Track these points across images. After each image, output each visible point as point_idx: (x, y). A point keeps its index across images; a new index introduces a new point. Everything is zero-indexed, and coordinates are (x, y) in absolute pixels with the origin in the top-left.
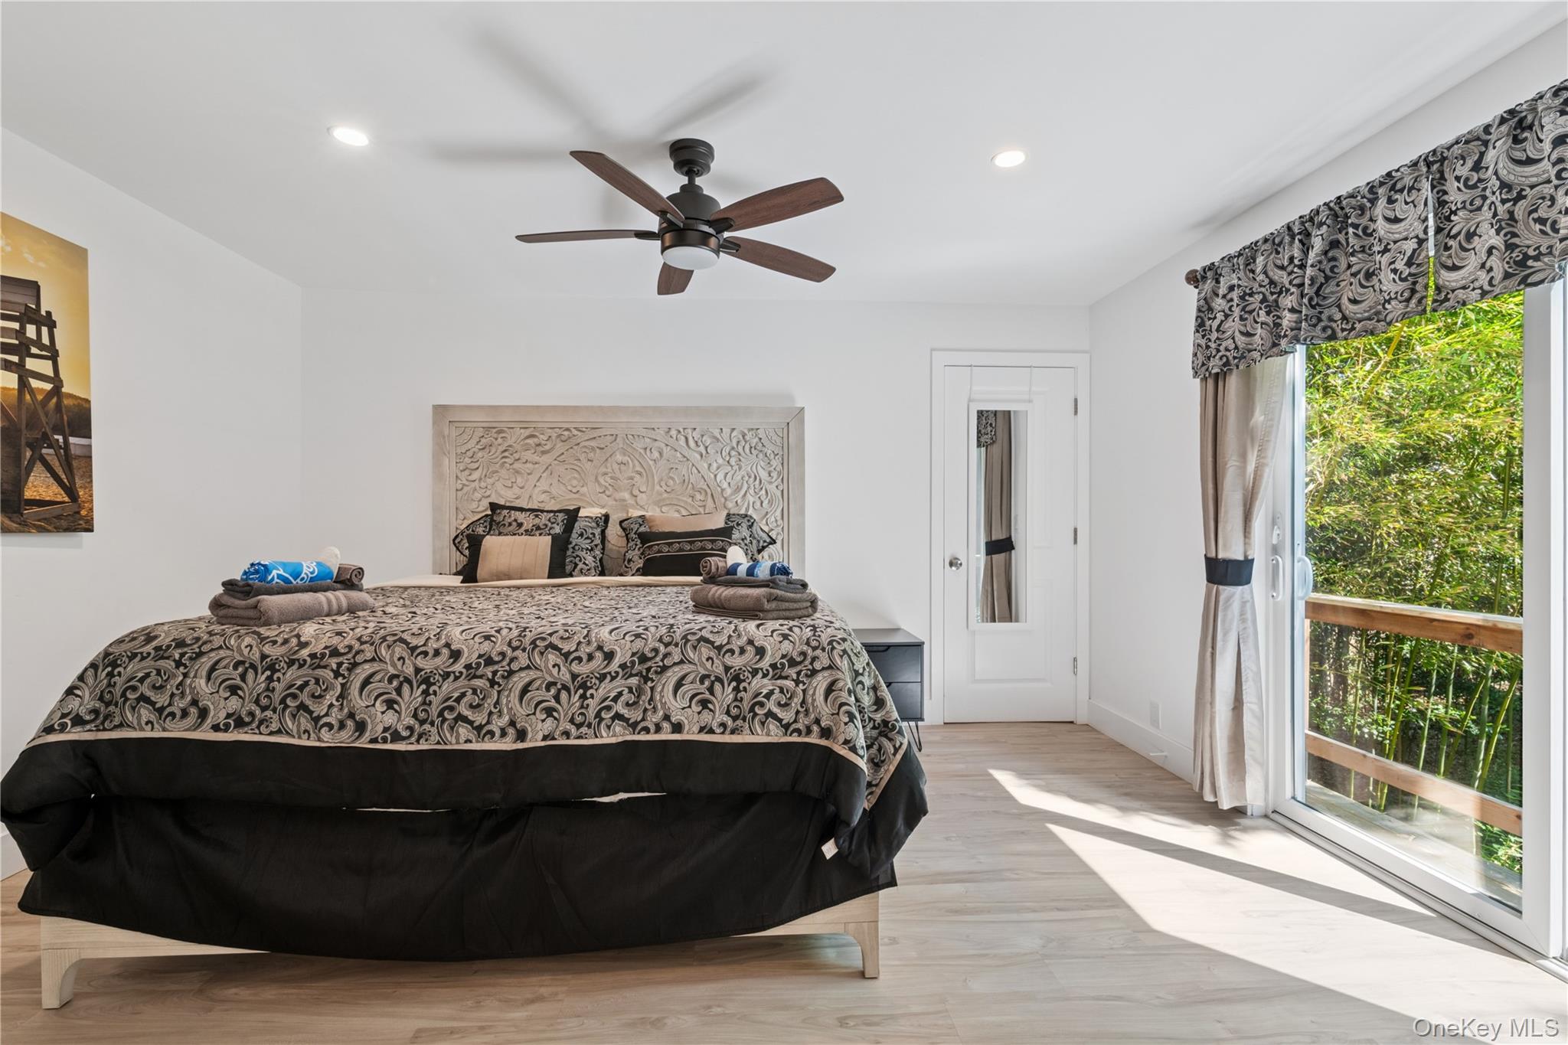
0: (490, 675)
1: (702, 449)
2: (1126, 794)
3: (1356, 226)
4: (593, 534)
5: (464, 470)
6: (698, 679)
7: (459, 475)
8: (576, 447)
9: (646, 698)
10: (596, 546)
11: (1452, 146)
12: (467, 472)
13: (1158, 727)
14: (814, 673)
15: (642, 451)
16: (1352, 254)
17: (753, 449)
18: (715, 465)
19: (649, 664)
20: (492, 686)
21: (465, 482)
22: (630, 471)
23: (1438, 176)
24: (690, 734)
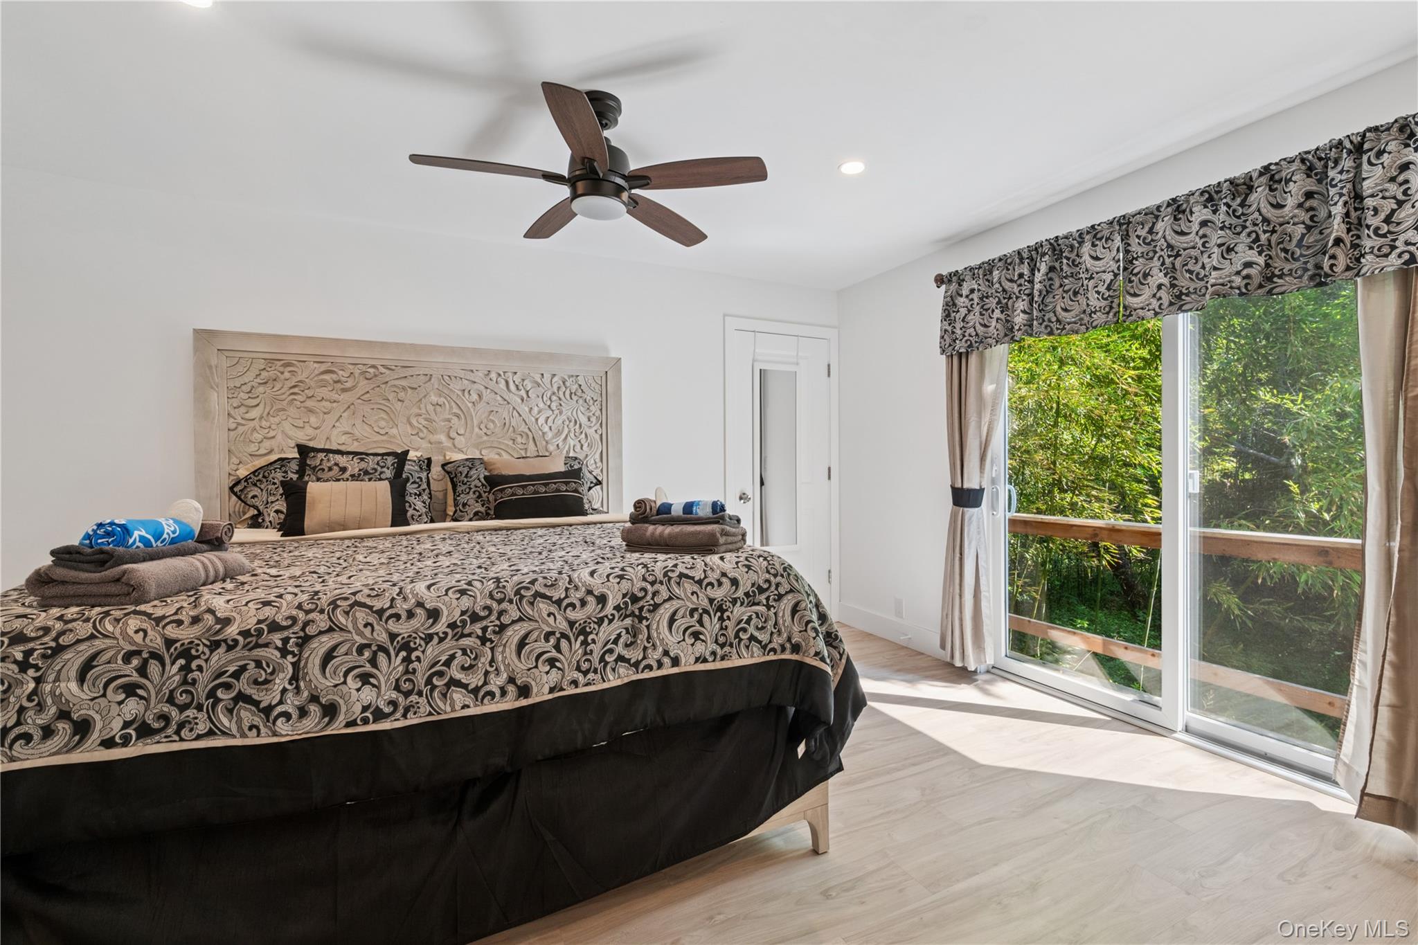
0: (480, 632)
1: (523, 393)
2: (899, 671)
3: (1068, 259)
4: (420, 478)
5: (239, 407)
6: (688, 613)
7: (232, 412)
8: (383, 386)
9: (642, 637)
10: (424, 490)
11: (1136, 215)
12: (243, 409)
13: (902, 617)
14: (780, 597)
15: (460, 393)
16: (1065, 278)
17: (573, 395)
18: (536, 410)
19: (641, 603)
20: (483, 644)
21: (240, 420)
22: (447, 412)
23: (1125, 233)
24: (688, 665)
